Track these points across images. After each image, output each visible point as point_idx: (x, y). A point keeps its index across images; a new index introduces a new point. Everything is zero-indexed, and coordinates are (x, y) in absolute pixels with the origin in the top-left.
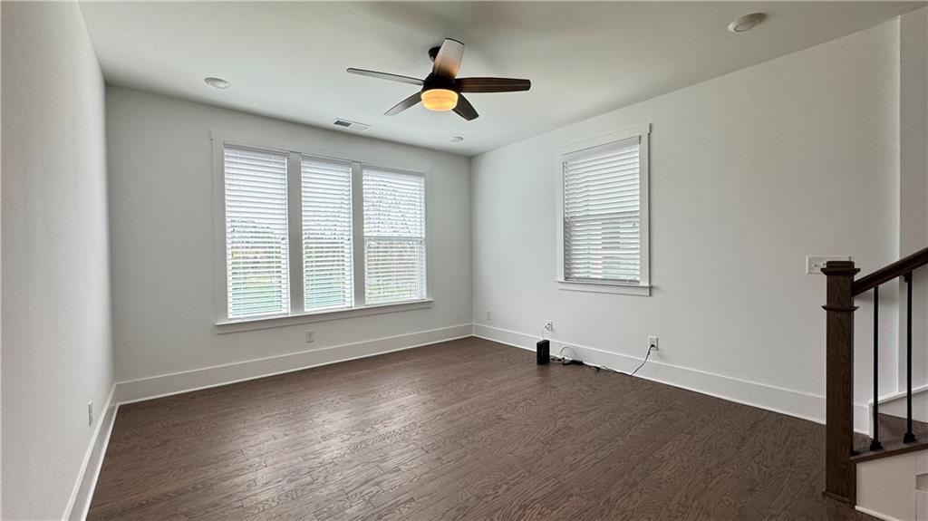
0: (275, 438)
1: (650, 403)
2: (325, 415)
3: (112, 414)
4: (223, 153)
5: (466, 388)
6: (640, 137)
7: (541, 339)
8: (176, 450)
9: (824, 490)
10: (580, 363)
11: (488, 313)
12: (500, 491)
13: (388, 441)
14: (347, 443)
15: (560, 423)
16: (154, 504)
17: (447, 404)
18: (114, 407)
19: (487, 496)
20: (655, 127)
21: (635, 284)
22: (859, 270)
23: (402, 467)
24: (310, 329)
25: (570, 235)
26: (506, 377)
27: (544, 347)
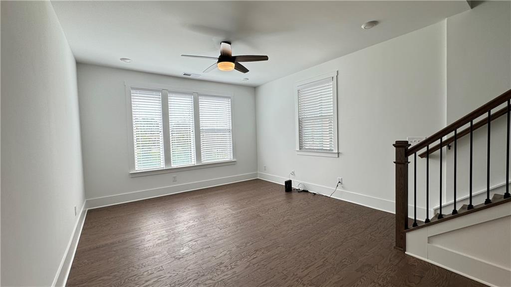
0: (155, 223)
1: (333, 210)
2: (179, 214)
3: (84, 214)
4: (130, 91)
5: (246, 203)
6: (333, 78)
7: (288, 179)
8: (112, 227)
9: (395, 245)
10: (307, 191)
11: (265, 167)
12: (248, 245)
13: (204, 225)
14: (186, 226)
15: (286, 218)
16: (102, 247)
17: (236, 209)
18: (85, 211)
19: (242, 246)
20: (339, 72)
21: (330, 152)
22: (410, 145)
23: (208, 235)
24: (174, 175)
25: (302, 127)
26: (268, 197)
27: (289, 183)
